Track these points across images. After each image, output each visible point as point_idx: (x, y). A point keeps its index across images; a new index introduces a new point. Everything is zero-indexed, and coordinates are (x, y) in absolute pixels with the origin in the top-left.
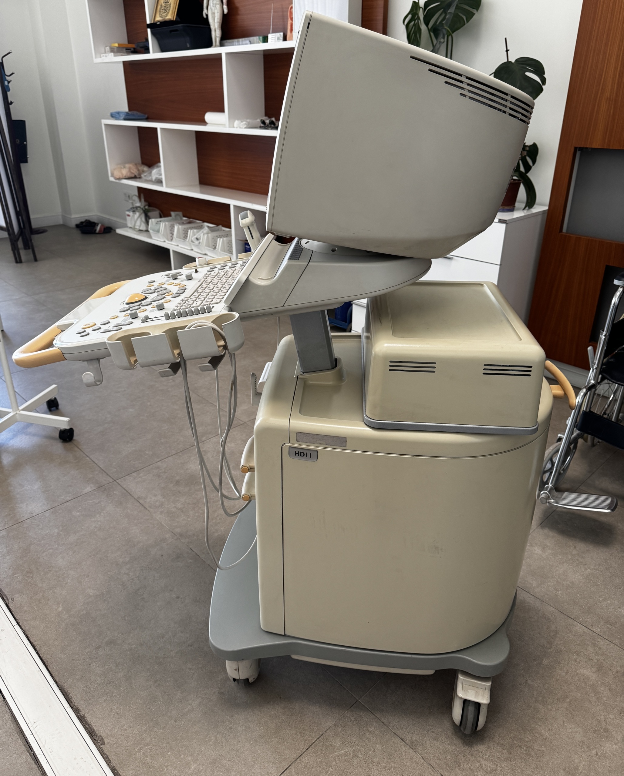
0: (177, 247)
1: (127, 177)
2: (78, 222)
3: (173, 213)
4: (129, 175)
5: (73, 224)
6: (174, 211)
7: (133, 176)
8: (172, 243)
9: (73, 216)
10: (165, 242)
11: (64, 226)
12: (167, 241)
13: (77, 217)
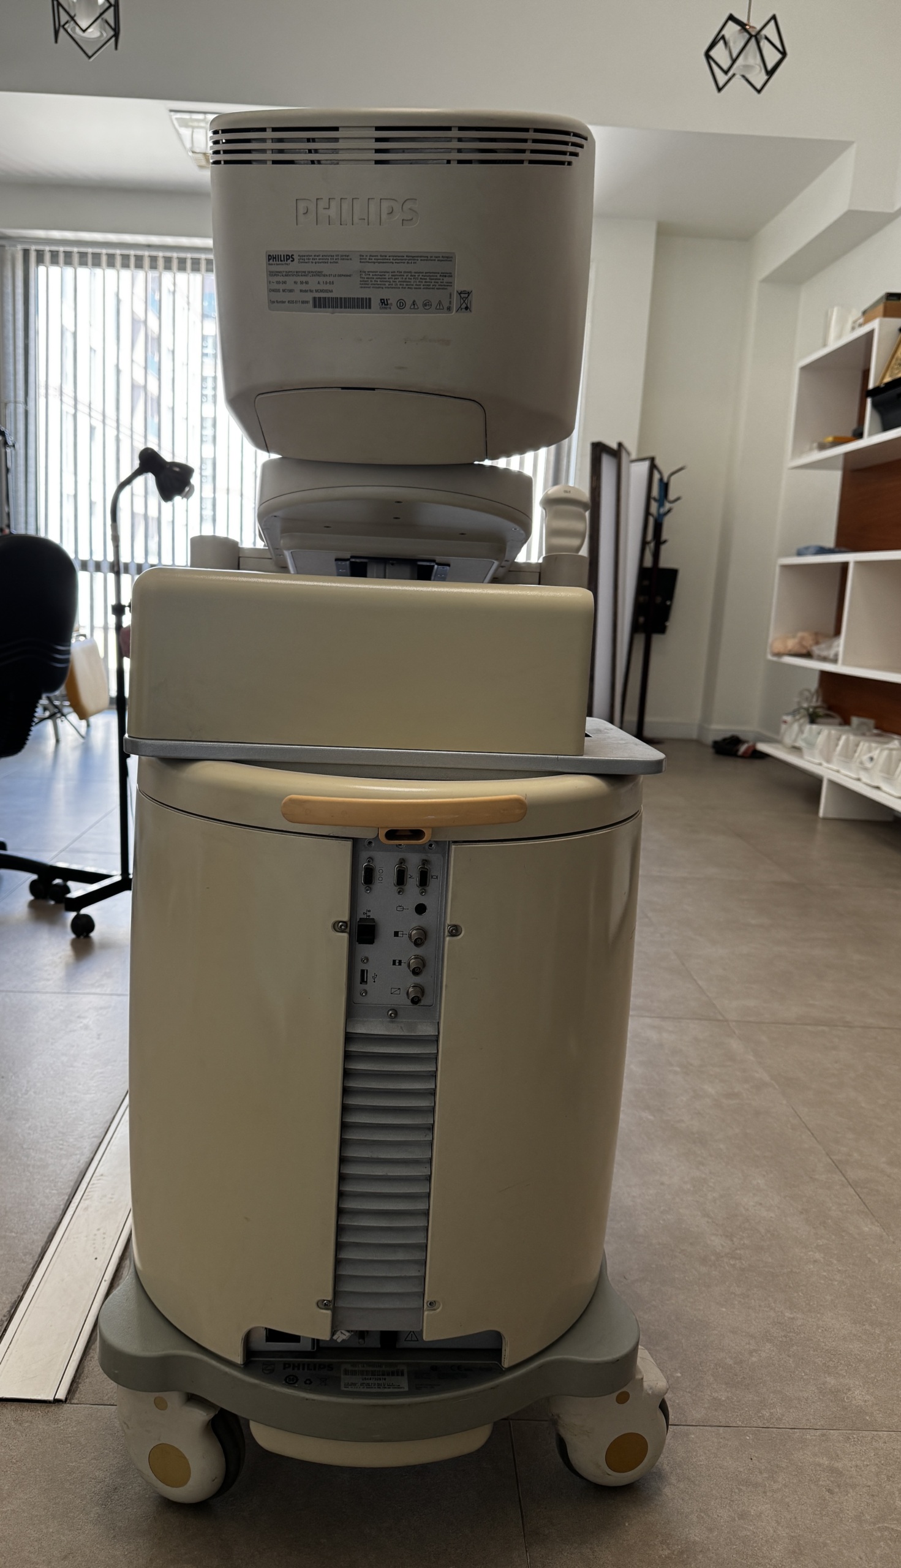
0: (837, 774)
1: (792, 653)
2: (719, 738)
3: (855, 720)
4: (797, 649)
5: (710, 738)
6: (858, 715)
7: (804, 651)
8: (830, 766)
9: (715, 726)
10: (820, 764)
11: (698, 742)
12: (825, 764)
13: (720, 729)
